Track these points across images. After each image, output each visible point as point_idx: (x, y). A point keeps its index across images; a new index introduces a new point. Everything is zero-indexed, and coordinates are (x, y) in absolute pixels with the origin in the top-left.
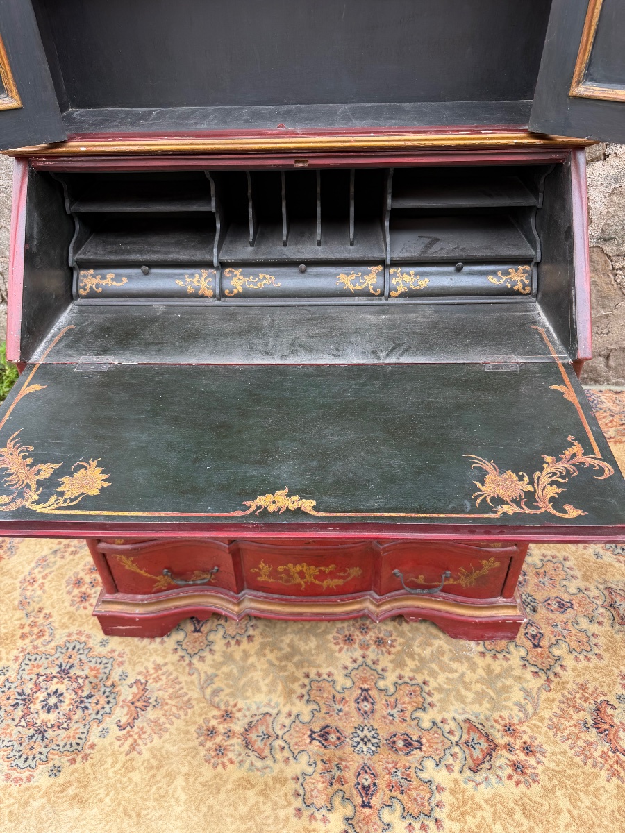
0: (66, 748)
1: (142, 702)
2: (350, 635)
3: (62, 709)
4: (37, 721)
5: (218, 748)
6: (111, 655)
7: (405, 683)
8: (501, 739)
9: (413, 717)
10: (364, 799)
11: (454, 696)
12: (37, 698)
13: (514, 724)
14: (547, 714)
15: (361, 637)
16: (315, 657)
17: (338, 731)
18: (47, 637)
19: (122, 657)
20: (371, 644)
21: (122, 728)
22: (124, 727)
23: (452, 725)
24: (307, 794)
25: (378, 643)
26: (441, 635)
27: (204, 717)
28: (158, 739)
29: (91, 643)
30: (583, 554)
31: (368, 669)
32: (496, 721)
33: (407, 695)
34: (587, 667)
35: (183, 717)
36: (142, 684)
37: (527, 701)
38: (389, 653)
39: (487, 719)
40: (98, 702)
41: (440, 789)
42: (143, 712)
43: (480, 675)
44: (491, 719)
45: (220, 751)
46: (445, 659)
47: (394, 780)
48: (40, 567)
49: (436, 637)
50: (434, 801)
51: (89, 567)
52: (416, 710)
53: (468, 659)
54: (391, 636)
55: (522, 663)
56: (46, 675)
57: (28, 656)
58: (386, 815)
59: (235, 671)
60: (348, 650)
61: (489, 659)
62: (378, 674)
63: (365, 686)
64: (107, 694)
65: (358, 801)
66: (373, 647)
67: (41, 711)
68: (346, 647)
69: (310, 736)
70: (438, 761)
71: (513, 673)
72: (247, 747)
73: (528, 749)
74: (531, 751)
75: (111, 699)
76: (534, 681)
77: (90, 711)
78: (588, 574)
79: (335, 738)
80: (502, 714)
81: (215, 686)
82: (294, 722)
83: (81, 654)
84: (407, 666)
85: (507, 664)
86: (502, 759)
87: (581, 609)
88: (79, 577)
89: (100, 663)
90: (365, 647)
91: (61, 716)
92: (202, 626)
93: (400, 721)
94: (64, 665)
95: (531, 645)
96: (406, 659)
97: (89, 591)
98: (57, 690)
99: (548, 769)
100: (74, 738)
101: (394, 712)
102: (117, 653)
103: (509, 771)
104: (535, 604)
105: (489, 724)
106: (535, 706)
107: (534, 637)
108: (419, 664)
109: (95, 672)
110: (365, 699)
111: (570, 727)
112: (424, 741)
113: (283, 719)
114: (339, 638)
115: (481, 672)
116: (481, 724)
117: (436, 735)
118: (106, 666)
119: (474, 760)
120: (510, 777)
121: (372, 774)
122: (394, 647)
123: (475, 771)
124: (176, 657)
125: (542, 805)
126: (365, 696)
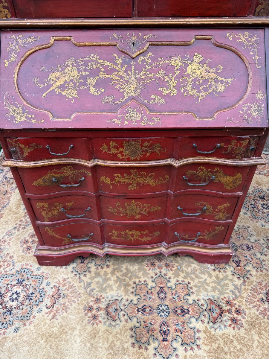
0: (22, 318)
1: (57, 295)
2: (153, 262)
3: (19, 300)
4: (8, 306)
5: (94, 316)
6: (42, 275)
7: (180, 283)
8: (226, 308)
9: (184, 298)
10: (164, 337)
11: (203, 289)
12: (7, 295)
13: (231, 300)
14: (245, 295)
15: (158, 263)
16: (138, 273)
17: (150, 307)
18: (11, 267)
19: (47, 275)
20: (163, 266)
21: (48, 308)
22: (49, 308)
23: (203, 302)
24: (137, 336)
25: (166, 266)
26: (195, 262)
27: (87, 301)
28: (65, 312)
29: (32, 269)
30: (256, 225)
31: (162, 277)
32: (223, 299)
33: (181, 289)
34: (261, 275)
35: (77, 302)
36: (57, 287)
37: (235, 290)
38: (172, 270)
39: (218, 298)
40: (36, 296)
41: (198, 331)
42: (58, 300)
43: (214, 280)
44: (220, 298)
45: (95, 317)
46: (198, 273)
47: (177, 328)
48: (8, 235)
49: (193, 263)
50: (196, 337)
51: (31, 235)
52: (185, 295)
53: (208, 272)
54: (172, 262)
55: (232, 273)
56: (11, 284)
57: (2, 276)
58: (175, 344)
59: (101, 281)
60: (153, 269)
61: (217, 272)
62: (167, 280)
63: (162, 286)
64: (40, 292)
65: (161, 338)
66: (164, 267)
67: (9, 301)
68: (152, 268)
69: (138, 310)
70: (197, 318)
71: (228, 278)
72: (107, 314)
73: (238, 312)
74: (239, 313)
75: (42, 295)
76: (238, 281)
77: (33, 301)
78: (259, 233)
79: (149, 310)
80: (225, 296)
81: (91, 288)
82: (130, 303)
83: (28, 274)
84: (180, 275)
85: (225, 274)
86: (226, 317)
87: (257, 249)
88: (26, 239)
89: (37, 278)
90: (160, 268)
91: (19, 303)
92: (85, 260)
93: (178, 301)
94: (20, 280)
95: (236, 265)
96: (180, 272)
97: (31, 245)
98: (17, 291)
99: (247, 321)
100: (25, 313)
101: (176, 297)
102: (45, 274)
103: (230, 322)
104: (236, 247)
105: (219, 300)
106: (240, 292)
107: (237, 262)
108: (185, 275)
109: (35, 282)
110: (162, 292)
111: (256, 301)
112: (190, 309)
113: (124, 302)
114: (149, 264)
115: (214, 278)
116: (216, 301)
117: (196, 306)
118: (40, 279)
119: (213, 318)
120: (230, 325)
121: (167, 326)
122: (174, 267)
123: (214, 323)
124: (73, 275)
125: (245, 338)
126: (162, 290)
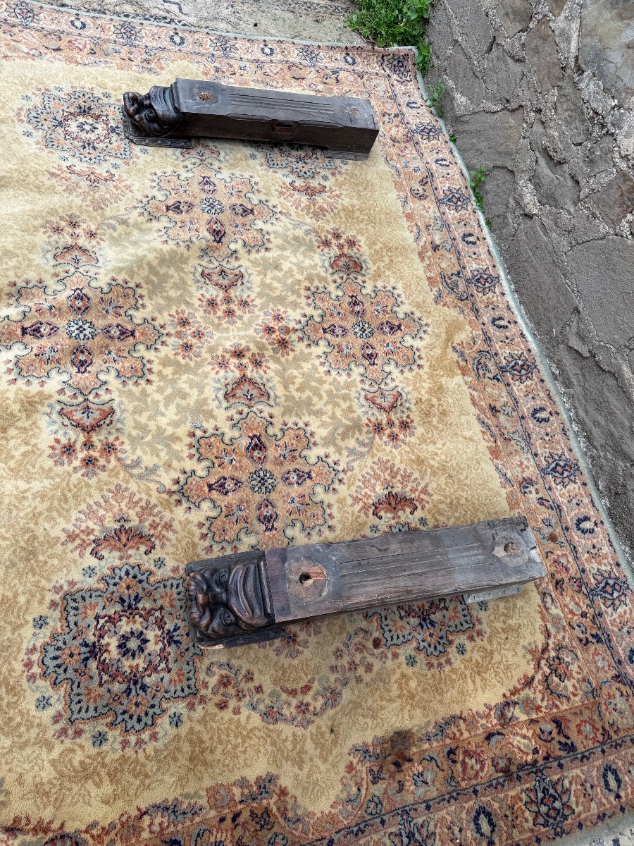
0: (49, 139)
1: (94, 178)
3: (82, 134)
4: (69, 121)
5: (60, 229)
8: (96, 439)
9: (110, 368)
10: (29, 329)
12: (88, 119)
13: (116, 453)
16: (159, 295)
17: (86, 308)
20: (183, 340)
21: (69, 168)
23: (105, 397)
24: (29, 290)
28: (63, 189)
31: (157, 337)
32: (117, 438)
34: (193, 534)
36: (111, 178)
37: (144, 469)
38: (175, 354)
40: (90, 154)
41: (43, 383)
42: (85, 179)
43: (166, 430)
47: (47, 350)
50: (32, 379)
55: (187, 470)
58: (17, 347)
60: (173, 321)
61: (188, 440)
62: (152, 345)
63: (137, 334)
64: (98, 158)
65: (27, 324)
67: (77, 122)
69: (78, 289)
70: (68, 383)
71: (175, 461)
72: (65, 248)
74: (88, 464)
75: (94, 160)
76: (168, 478)
77: (81, 150)
79: (79, 305)
80: (126, 444)
82: (91, 278)
85: (185, 457)
86: (75, 436)
87: (267, 538)
91: (75, 134)
95: (212, 482)
96: (172, 368)
98: (97, 128)
99: (69, 475)
100: (59, 143)
103: (64, 441)
104: (263, 491)
105: (113, 431)
106: (140, 477)
107: (222, 486)
110: (122, 333)
111: (120, 506)
112: (87, 374)
113: (94, 270)
115: (170, 430)
116: (111, 423)
119: (71, 412)
120: (58, 441)
121: (50, 334)
123: (61, 413)
124: (140, 198)
126: (126, 333)
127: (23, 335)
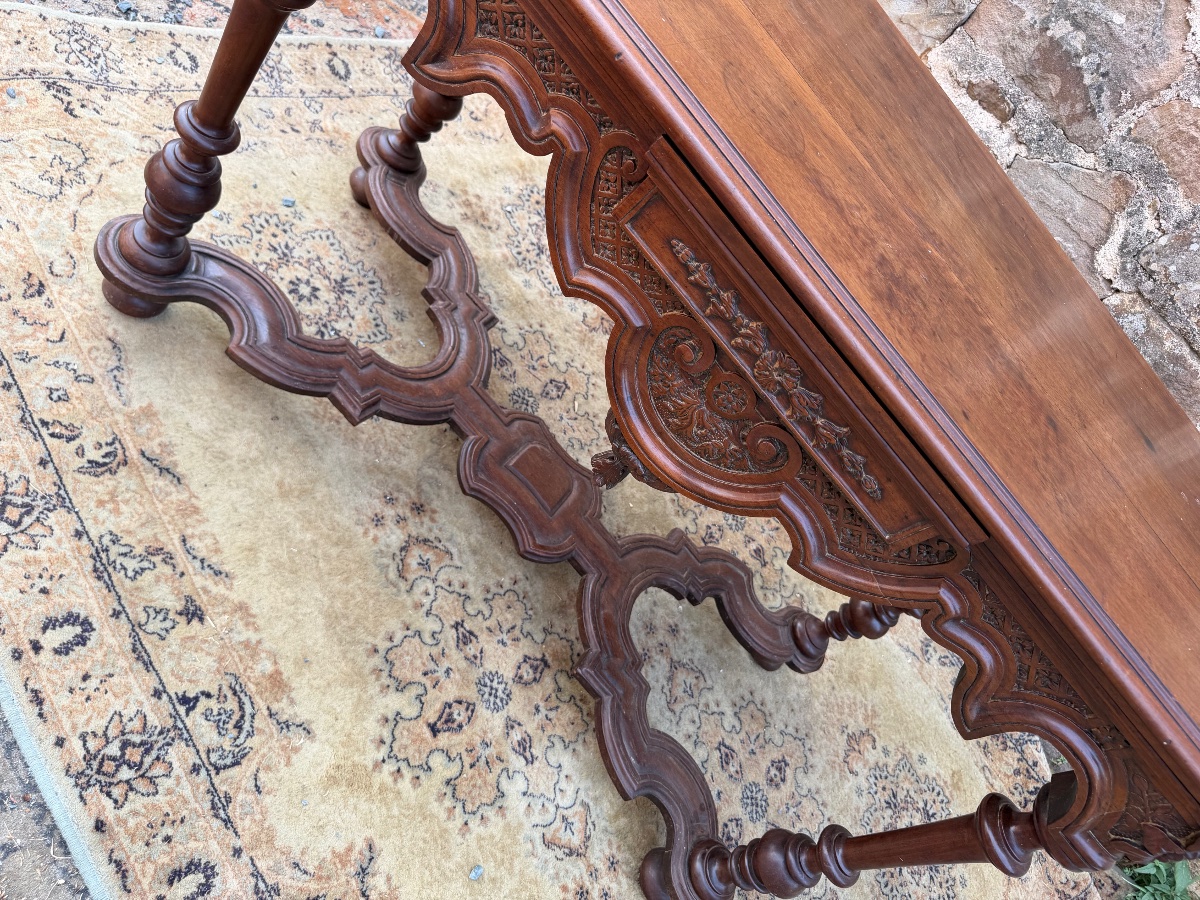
127: (435, 736)
